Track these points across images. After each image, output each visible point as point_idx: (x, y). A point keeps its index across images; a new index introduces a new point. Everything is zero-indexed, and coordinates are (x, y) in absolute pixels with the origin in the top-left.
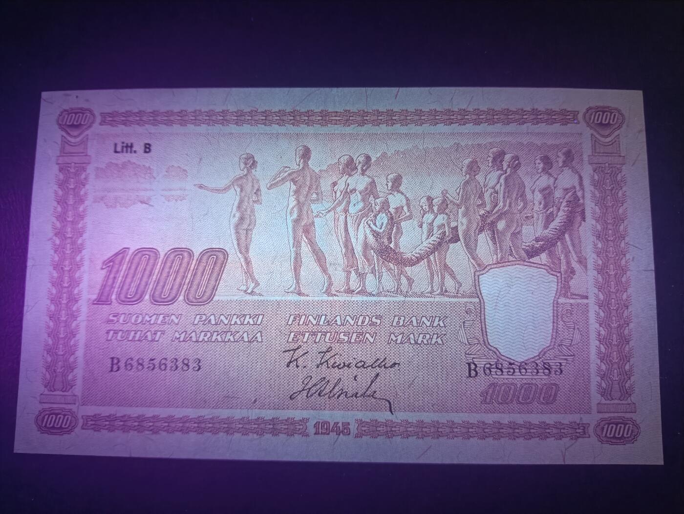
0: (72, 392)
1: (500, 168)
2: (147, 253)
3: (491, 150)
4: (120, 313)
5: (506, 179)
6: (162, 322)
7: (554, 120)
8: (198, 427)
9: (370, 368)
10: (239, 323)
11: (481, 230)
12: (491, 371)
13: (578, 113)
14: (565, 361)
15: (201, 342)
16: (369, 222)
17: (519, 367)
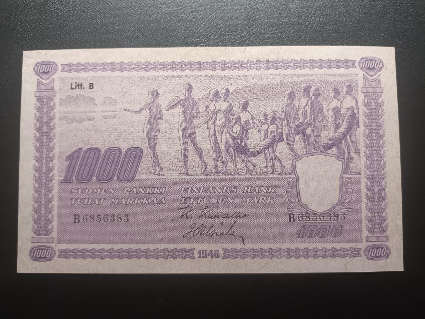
0: (51, 236)
1: (308, 96)
2: (94, 151)
3: (302, 85)
4: (79, 188)
5: (312, 103)
6: (104, 193)
7: (341, 66)
8: (128, 255)
9: (231, 218)
10: (151, 192)
11: (296, 135)
12: (302, 219)
13: (355, 62)
14: (347, 212)
15: (128, 204)
16: (229, 130)
17: (320, 215)
